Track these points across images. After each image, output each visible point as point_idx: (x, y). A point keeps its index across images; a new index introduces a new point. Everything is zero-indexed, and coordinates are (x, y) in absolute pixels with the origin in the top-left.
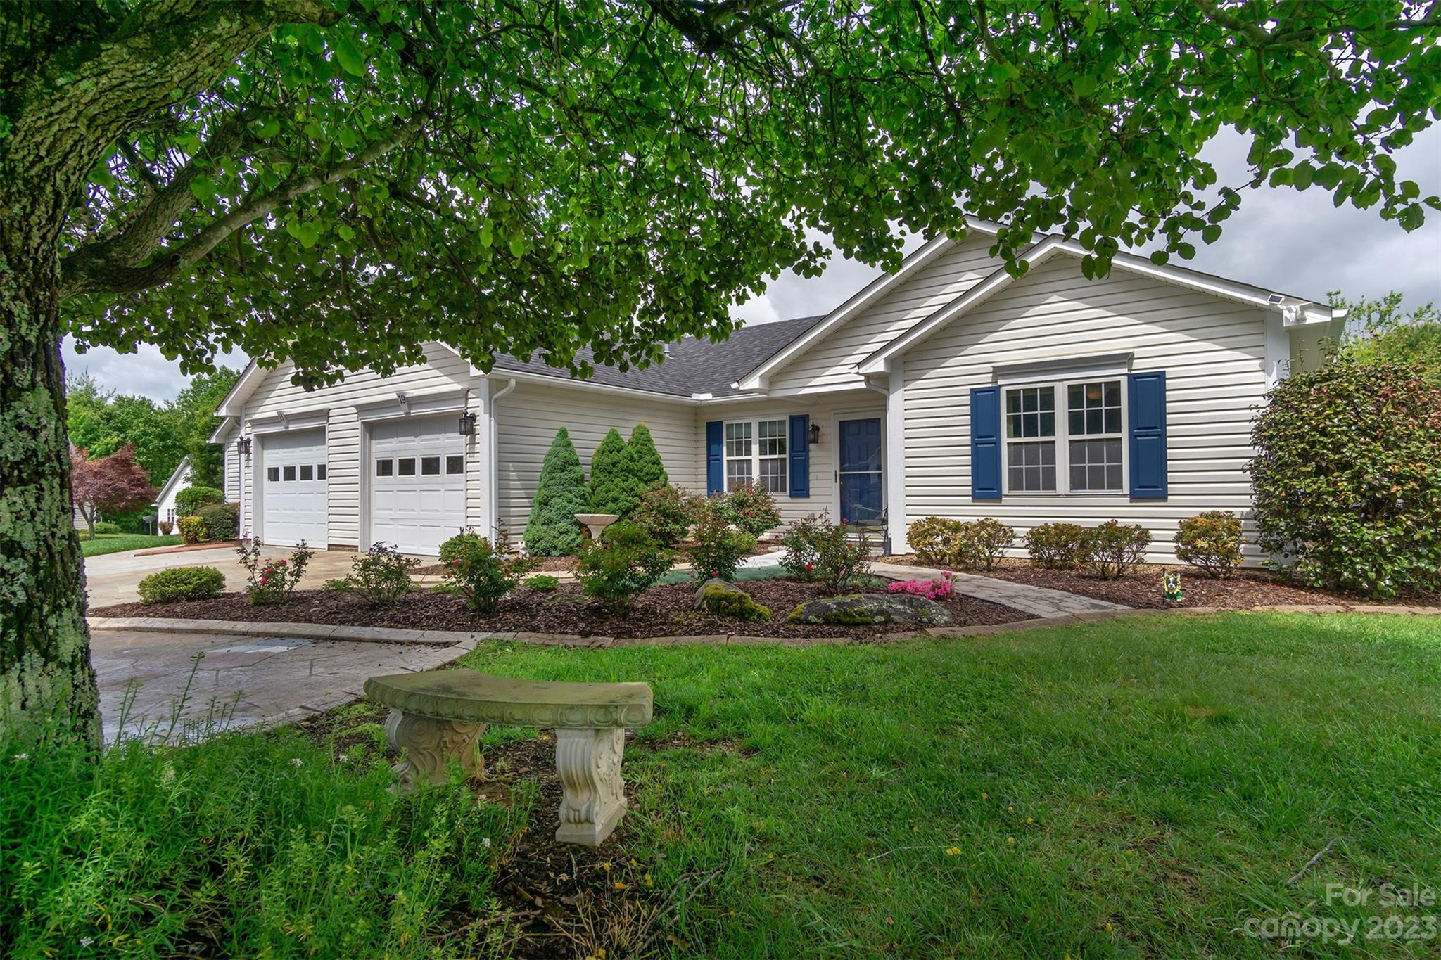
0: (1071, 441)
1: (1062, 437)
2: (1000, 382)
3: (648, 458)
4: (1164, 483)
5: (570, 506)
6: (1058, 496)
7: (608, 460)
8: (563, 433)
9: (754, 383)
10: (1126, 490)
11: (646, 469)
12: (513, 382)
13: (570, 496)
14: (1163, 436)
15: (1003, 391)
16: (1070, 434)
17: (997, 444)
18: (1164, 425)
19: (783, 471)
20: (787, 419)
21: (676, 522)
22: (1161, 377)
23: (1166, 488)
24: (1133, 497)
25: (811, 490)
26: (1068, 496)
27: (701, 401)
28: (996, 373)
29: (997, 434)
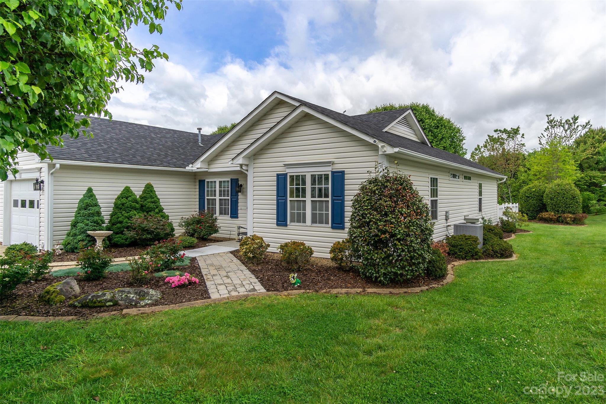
0: (312, 201)
1: (308, 199)
3: (149, 200)
4: (343, 223)
5: (86, 228)
6: (307, 226)
7: (119, 202)
8: (90, 190)
9: (199, 165)
10: (330, 225)
11: (147, 206)
12: (58, 166)
13: (88, 222)
14: (343, 201)
15: (288, 175)
16: (312, 197)
17: (286, 200)
18: (344, 195)
19: (228, 205)
20: (229, 180)
21: (148, 233)
22: (343, 173)
23: (344, 225)
24: (333, 227)
25: (239, 214)
26: (310, 226)
27: (192, 170)
28: (285, 167)
29: (285, 196)
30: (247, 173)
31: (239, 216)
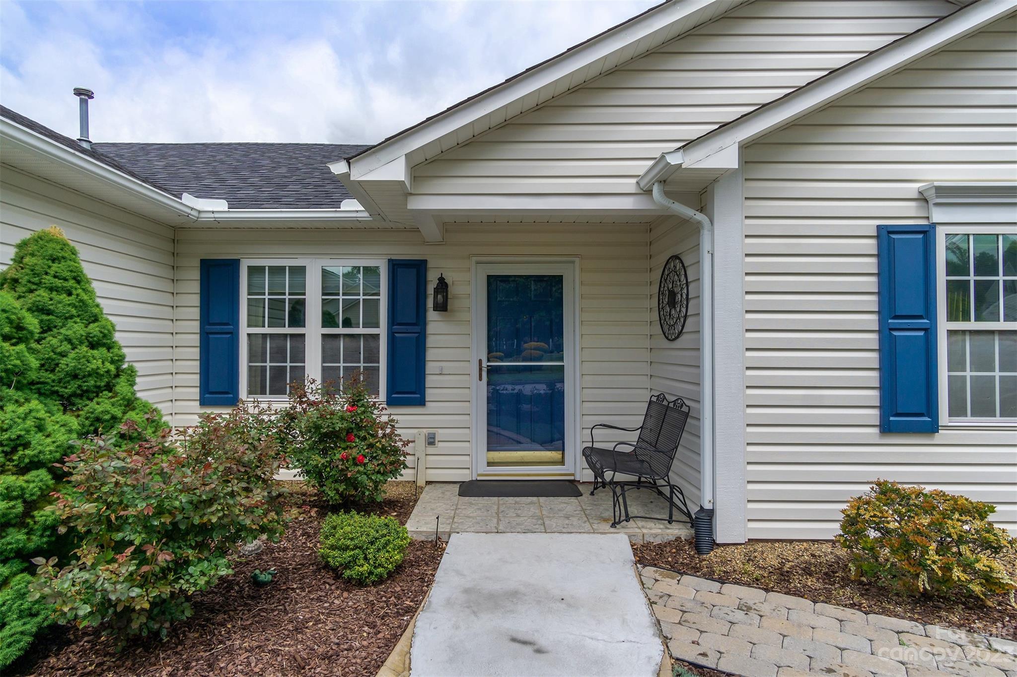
2: (938, 215)
9: (388, 168)
15: (941, 233)
17: (930, 333)
19: (373, 356)
20: (383, 265)
25: (428, 391)
27: (199, 212)
28: (926, 201)
29: (929, 311)
30: (699, 217)
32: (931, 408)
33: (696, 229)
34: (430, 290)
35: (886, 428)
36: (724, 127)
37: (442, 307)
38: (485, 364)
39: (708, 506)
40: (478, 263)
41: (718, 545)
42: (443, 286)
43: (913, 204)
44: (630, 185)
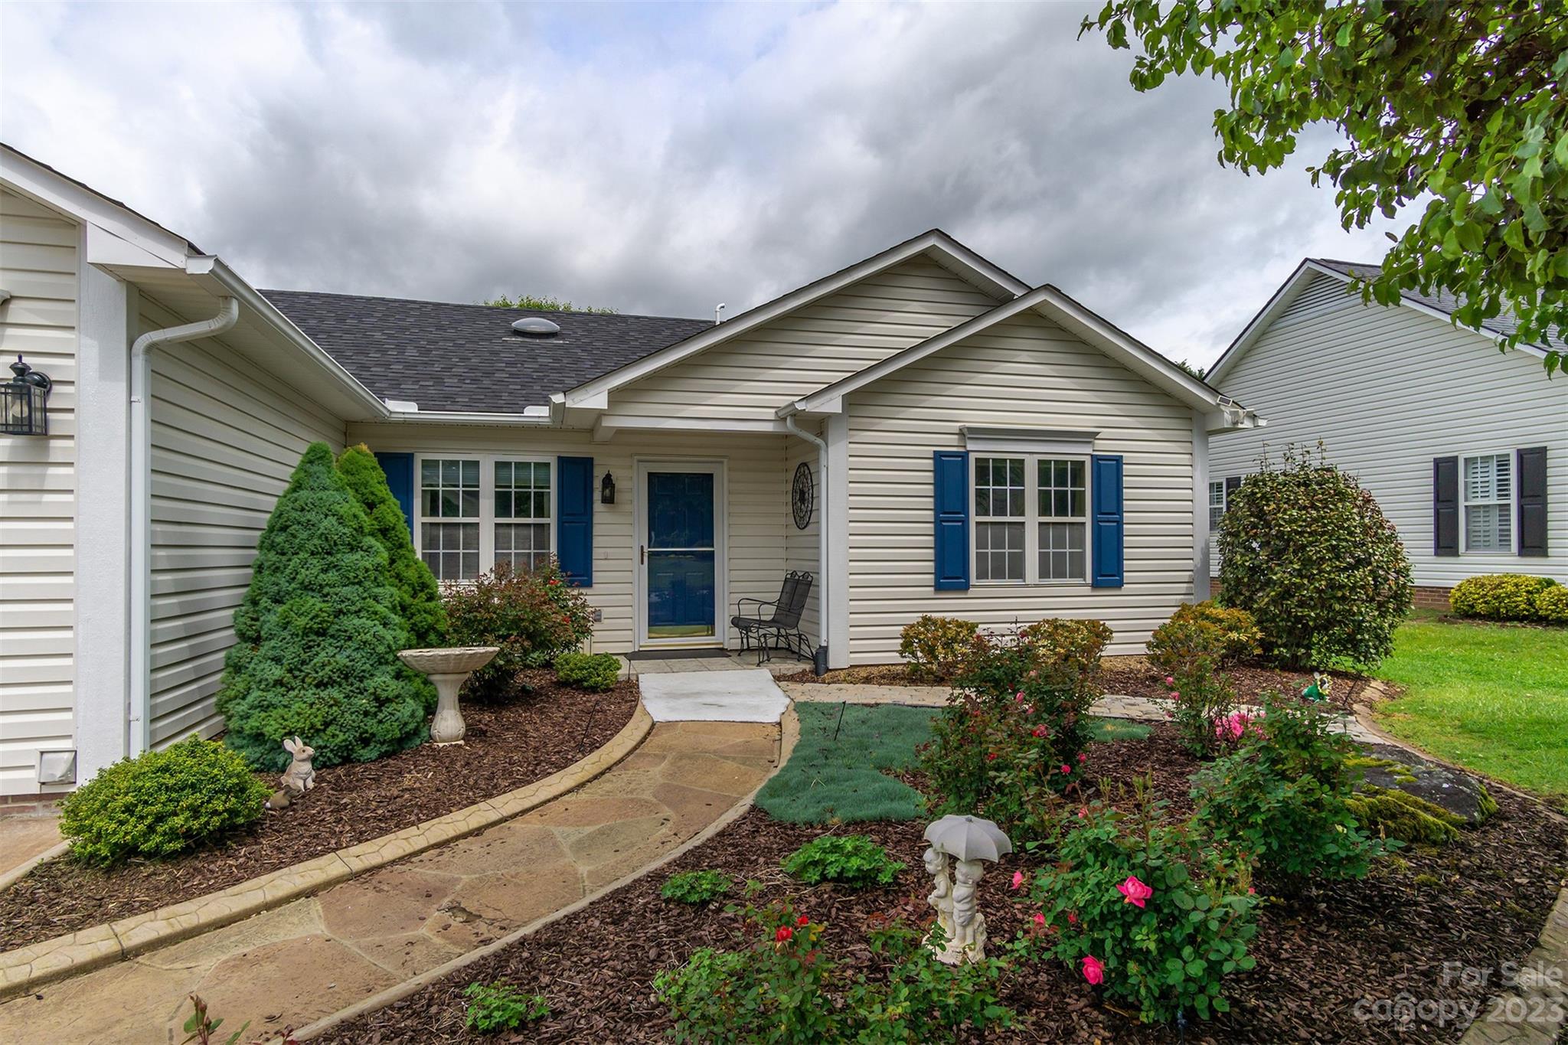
0: (1039, 524)
1: (1032, 519)
2: (970, 447)
4: (1120, 571)
9: (595, 399)
10: (1089, 580)
12: (236, 308)
14: (1120, 523)
15: (972, 457)
16: (1038, 515)
17: (965, 522)
18: (1119, 510)
19: (543, 543)
20: (552, 462)
22: (1118, 461)
23: (1122, 576)
24: (1096, 585)
25: (595, 574)
26: (1036, 586)
27: (391, 412)
28: (964, 435)
29: (965, 510)
30: (819, 441)
31: (596, 576)
32: (965, 574)
33: (816, 449)
34: (598, 484)
35: (939, 587)
36: (832, 387)
37: (609, 500)
38: (646, 550)
39: (824, 644)
40: (639, 461)
41: (831, 670)
42: (608, 482)
43: (956, 437)
44: (770, 413)
